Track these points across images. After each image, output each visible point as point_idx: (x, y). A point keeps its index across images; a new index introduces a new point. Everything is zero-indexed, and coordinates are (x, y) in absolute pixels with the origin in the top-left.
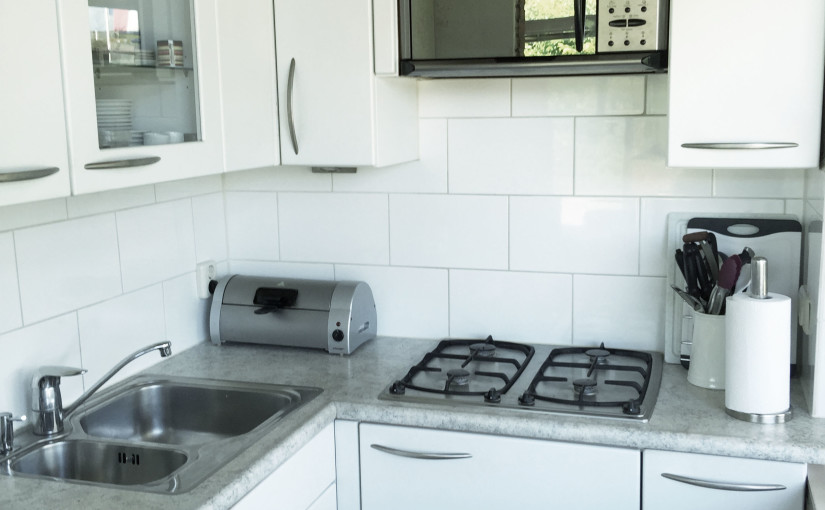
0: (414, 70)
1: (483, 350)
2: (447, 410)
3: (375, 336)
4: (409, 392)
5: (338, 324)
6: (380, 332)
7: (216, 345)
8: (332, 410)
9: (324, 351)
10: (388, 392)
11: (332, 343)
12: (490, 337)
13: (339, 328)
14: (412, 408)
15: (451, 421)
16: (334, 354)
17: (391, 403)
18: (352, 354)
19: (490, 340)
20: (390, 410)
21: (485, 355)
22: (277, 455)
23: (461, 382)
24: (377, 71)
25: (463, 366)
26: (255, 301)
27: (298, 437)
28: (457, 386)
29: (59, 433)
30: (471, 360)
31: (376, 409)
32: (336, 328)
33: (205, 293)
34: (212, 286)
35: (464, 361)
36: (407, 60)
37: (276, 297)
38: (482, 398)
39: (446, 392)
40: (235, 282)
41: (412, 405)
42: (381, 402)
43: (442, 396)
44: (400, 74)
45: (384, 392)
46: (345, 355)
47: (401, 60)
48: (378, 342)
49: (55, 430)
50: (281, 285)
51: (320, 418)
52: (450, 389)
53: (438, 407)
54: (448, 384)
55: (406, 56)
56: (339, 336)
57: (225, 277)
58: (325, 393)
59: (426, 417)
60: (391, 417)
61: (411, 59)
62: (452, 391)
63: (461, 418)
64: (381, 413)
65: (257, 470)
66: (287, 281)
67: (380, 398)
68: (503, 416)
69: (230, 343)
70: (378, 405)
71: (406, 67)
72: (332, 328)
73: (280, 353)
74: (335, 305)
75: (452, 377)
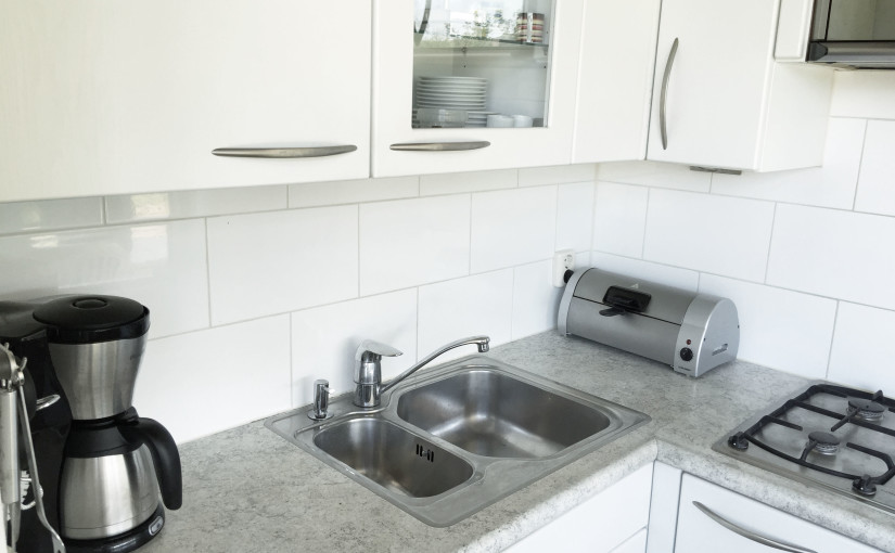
0: (826, 54)
1: (867, 409)
2: (796, 490)
3: (734, 358)
4: (753, 450)
5: (689, 342)
6: (740, 356)
7: (562, 336)
8: (653, 448)
9: (669, 367)
10: (726, 444)
11: (678, 361)
12: (880, 392)
13: (689, 347)
14: (751, 474)
15: (799, 507)
16: (679, 373)
17: (727, 459)
18: (700, 377)
19: (879, 398)
20: (722, 469)
21: (869, 418)
22: (566, 498)
23: (827, 451)
24: (776, 54)
25: (833, 429)
26: (605, 300)
27: (598, 479)
28: (821, 456)
29: (375, 407)
30: (846, 421)
31: (705, 463)
32: (686, 345)
33: (559, 281)
34: (568, 275)
35: (836, 421)
36: (820, 41)
37: (627, 300)
38: (849, 483)
39: (801, 462)
40: (590, 274)
41: (752, 469)
42: (714, 454)
43: (795, 467)
44: (807, 59)
45: (720, 442)
46: (692, 377)
47: (811, 41)
48: (737, 367)
49: (372, 403)
50: (635, 287)
51: (633, 459)
52: (809, 460)
53: (787, 481)
54: (807, 452)
55: (819, 35)
56: (687, 355)
57: (583, 268)
58: (652, 423)
59: (766, 492)
60: (722, 479)
61: (825, 41)
62: (811, 461)
63: (814, 507)
64: (710, 470)
65: (535, 516)
66: (643, 283)
67: (714, 448)
68: (874, 520)
69: (575, 336)
70: (708, 457)
71: (817, 49)
72: (681, 344)
73: (622, 359)
74: (688, 320)
75: (816, 441)
